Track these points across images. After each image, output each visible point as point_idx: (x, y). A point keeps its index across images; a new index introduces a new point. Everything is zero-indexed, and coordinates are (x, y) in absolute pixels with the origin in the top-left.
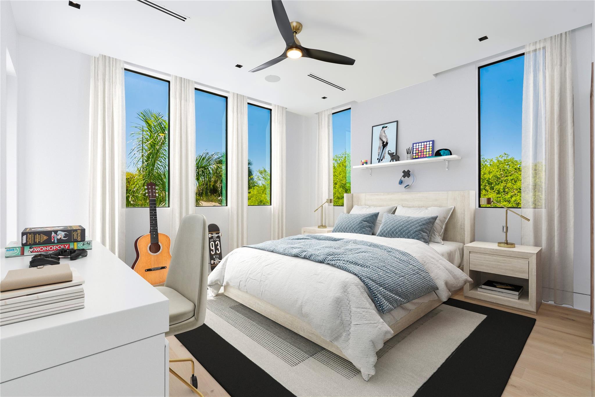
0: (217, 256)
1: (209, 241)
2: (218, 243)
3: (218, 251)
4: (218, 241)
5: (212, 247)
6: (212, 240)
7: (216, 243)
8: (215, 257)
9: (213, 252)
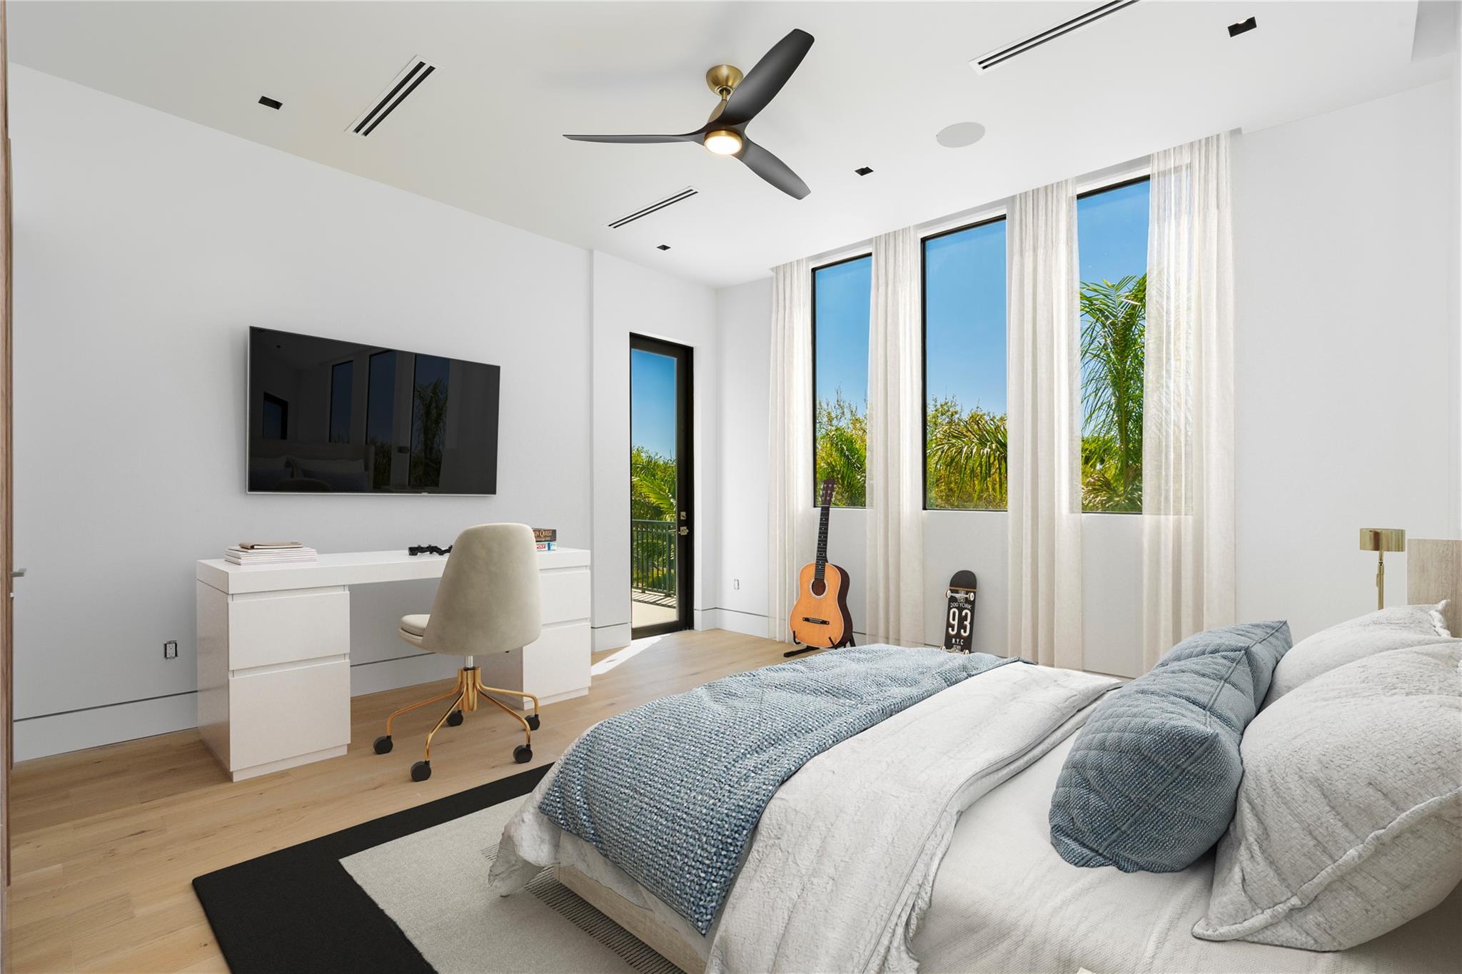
0: (960, 642)
1: (949, 605)
2: (966, 614)
3: (965, 632)
4: (968, 609)
5: (954, 620)
6: (956, 605)
7: (964, 614)
8: (956, 641)
9: (953, 630)
